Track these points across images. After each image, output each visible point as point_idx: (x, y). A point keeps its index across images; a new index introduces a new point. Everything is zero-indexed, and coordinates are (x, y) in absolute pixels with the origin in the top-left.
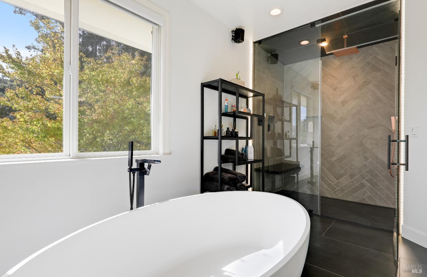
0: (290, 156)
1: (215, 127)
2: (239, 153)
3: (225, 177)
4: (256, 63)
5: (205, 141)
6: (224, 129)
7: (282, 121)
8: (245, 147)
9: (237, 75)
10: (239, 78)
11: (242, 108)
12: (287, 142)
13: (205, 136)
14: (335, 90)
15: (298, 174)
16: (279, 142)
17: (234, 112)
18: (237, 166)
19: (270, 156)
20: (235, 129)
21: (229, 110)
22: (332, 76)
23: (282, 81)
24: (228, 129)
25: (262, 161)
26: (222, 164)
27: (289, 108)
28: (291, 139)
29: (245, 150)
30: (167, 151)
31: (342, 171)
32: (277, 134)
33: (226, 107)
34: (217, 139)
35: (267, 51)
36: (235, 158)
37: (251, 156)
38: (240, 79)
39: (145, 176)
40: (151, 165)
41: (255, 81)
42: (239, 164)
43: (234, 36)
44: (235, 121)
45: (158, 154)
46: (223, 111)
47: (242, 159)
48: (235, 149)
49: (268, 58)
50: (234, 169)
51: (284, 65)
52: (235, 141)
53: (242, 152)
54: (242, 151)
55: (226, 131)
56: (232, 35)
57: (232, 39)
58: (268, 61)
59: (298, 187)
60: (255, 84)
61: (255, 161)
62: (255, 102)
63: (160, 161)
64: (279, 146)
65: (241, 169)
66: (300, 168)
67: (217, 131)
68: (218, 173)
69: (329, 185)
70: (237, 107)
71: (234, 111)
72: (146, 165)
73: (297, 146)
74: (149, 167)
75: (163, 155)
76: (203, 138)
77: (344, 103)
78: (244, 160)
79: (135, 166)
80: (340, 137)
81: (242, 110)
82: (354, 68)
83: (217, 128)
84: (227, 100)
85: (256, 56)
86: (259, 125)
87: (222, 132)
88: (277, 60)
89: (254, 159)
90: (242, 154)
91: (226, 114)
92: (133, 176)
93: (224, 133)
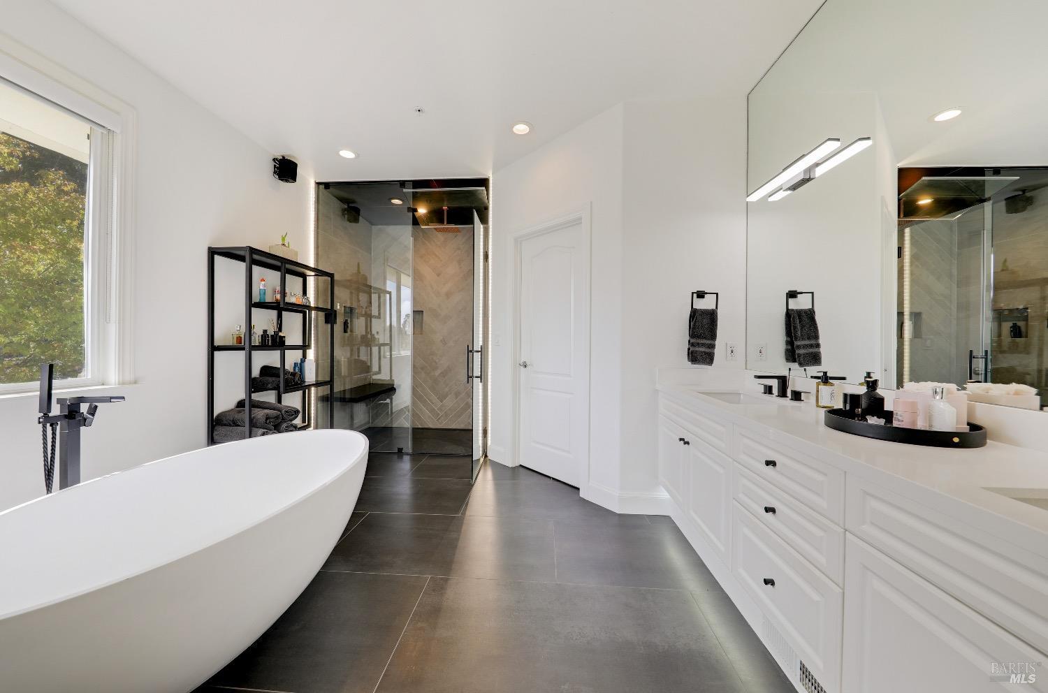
0: (379, 372)
1: (238, 329)
2: (286, 372)
3: (259, 417)
4: (320, 217)
5: (216, 353)
6: (258, 331)
7: (369, 317)
8: (299, 362)
9: (283, 239)
10: (287, 245)
11: (294, 297)
12: (375, 349)
13: (217, 343)
14: (438, 275)
15: (391, 400)
16: (363, 349)
17: (277, 302)
18: (283, 395)
19: (346, 374)
20: (280, 329)
21: (269, 299)
22: (436, 256)
23: (369, 249)
24: (265, 331)
25: (330, 383)
26: (252, 394)
27: (377, 295)
28: (380, 346)
29: (300, 366)
30: (129, 377)
31: (447, 389)
32: (359, 337)
33: (262, 293)
34: (243, 349)
35: (342, 200)
36: (279, 381)
37: (310, 376)
38: (288, 247)
39: (83, 429)
40: (96, 407)
41: (320, 249)
42: (286, 391)
43: (277, 168)
44: (280, 317)
45: (103, 384)
46: (256, 299)
47: (295, 382)
48: (278, 365)
49: (344, 210)
50: (279, 401)
51: (372, 224)
52: (279, 351)
53: (294, 370)
54: (295, 368)
55: (262, 336)
56: (275, 166)
57: (275, 172)
58: (343, 215)
59: (392, 419)
60: (320, 253)
61: (317, 384)
62: (320, 284)
63: (123, 398)
64: (363, 357)
65: (292, 400)
66: (395, 389)
67: (243, 336)
68: (244, 410)
69: (432, 411)
70: (283, 293)
71: (277, 300)
72: (84, 408)
73: (391, 355)
74: (93, 411)
75: (119, 384)
76: (213, 348)
77: (448, 295)
78: (296, 384)
79: (56, 410)
80: (444, 342)
81: (293, 300)
82: (459, 249)
83: (243, 329)
84: (263, 280)
85: (320, 207)
86: (327, 322)
87: (253, 338)
88: (359, 215)
89: (316, 381)
90: (294, 374)
91: (262, 305)
92: (53, 430)
93: (256, 341)
